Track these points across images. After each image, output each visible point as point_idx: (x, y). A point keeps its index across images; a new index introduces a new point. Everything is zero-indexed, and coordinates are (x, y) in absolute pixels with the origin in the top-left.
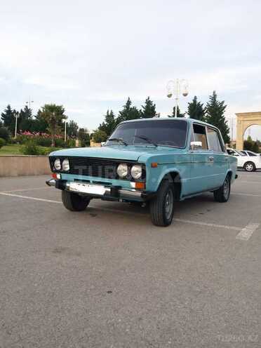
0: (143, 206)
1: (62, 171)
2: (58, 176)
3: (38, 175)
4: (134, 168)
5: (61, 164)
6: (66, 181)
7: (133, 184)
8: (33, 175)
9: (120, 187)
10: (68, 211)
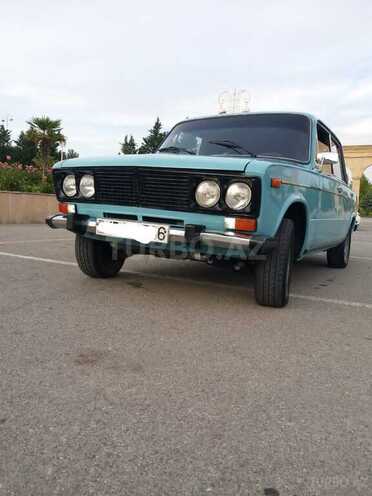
0: (237, 268)
1: (79, 199)
2: (71, 208)
3: (22, 223)
4: (234, 189)
5: (77, 184)
6: (86, 217)
7: (231, 222)
8: (14, 223)
9: (201, 229)
10: (86, 276)
